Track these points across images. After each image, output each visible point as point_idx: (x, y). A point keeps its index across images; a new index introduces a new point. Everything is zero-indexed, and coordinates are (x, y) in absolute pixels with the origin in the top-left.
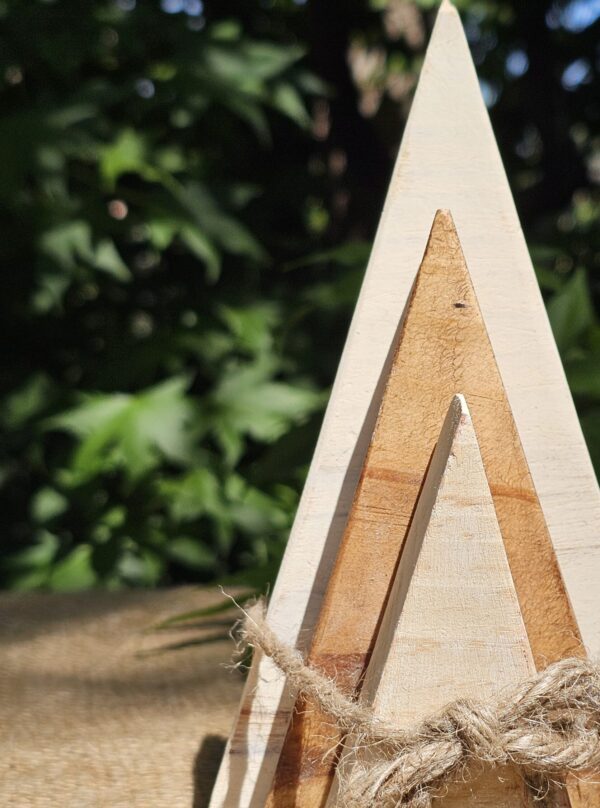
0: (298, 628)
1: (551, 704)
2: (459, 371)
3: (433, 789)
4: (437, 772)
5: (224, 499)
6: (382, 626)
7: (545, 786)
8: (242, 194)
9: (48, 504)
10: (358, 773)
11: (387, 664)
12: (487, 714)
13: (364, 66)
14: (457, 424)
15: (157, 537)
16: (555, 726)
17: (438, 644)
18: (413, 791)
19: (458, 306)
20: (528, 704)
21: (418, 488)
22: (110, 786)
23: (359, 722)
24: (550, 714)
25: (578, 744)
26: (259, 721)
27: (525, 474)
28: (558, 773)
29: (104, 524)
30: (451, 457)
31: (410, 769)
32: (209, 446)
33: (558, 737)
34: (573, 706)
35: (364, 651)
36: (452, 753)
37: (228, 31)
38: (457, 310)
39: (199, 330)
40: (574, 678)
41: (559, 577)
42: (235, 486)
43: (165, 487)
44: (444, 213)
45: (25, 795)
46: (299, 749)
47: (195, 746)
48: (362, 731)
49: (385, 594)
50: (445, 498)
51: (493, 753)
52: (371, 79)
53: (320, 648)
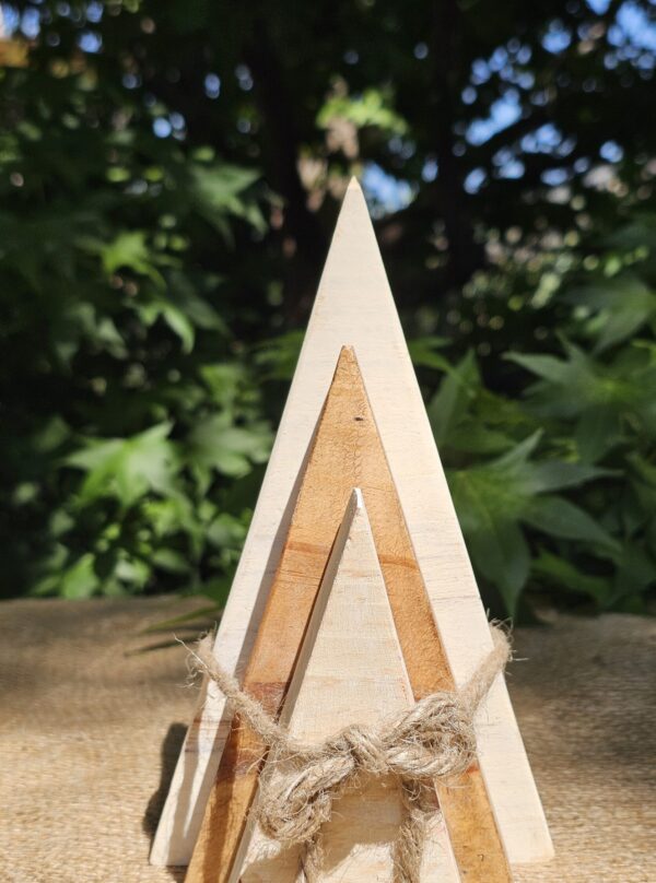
0: (237, 659)
1: (422, 729)
2: (360, 468)
3: (333, 793)
4: (335, 780)
5: (196, 518)
6: (299, 662)
7: (418, 789)
8: (213, 281)
9: (61, 523)
10: (277, 778)
11: (300, 696)
12: (373, 736)
13: (310, 172)
14: (353, 514)
15: (145, 549)
16: (426, 745)
17: (339, 681)
18: (317, 794)
19: (358, 419)
20: (404, 729)
21: (327, 557)
22: (98, 766)
23: (278, 740)
24: (423, 736)
25: (442, 758)
26: (207, 727)
27: (408, 546)
28: (427, 780)
29: (104, 538)
30: (348, 541)
31: (315, 778)
32: (186, 476)
33: (428, 753)
34: (439, 730)
35: (285, 680)
36: (346, 766)
37: (206, 154)
38: (357, 423)
39: (181, 385)
40: (439, 709)
41: (433, 625)
42: (207, 511)
43: (152, 509)
44: (348, 348)
45: (33, 773)
46: (235, 754)
47: (164, 732)
48: (280, 747)
49: (300, 637)
50: (344, 571)
51: (378, 767)
52: (316, 182)
53: (252, 678)
